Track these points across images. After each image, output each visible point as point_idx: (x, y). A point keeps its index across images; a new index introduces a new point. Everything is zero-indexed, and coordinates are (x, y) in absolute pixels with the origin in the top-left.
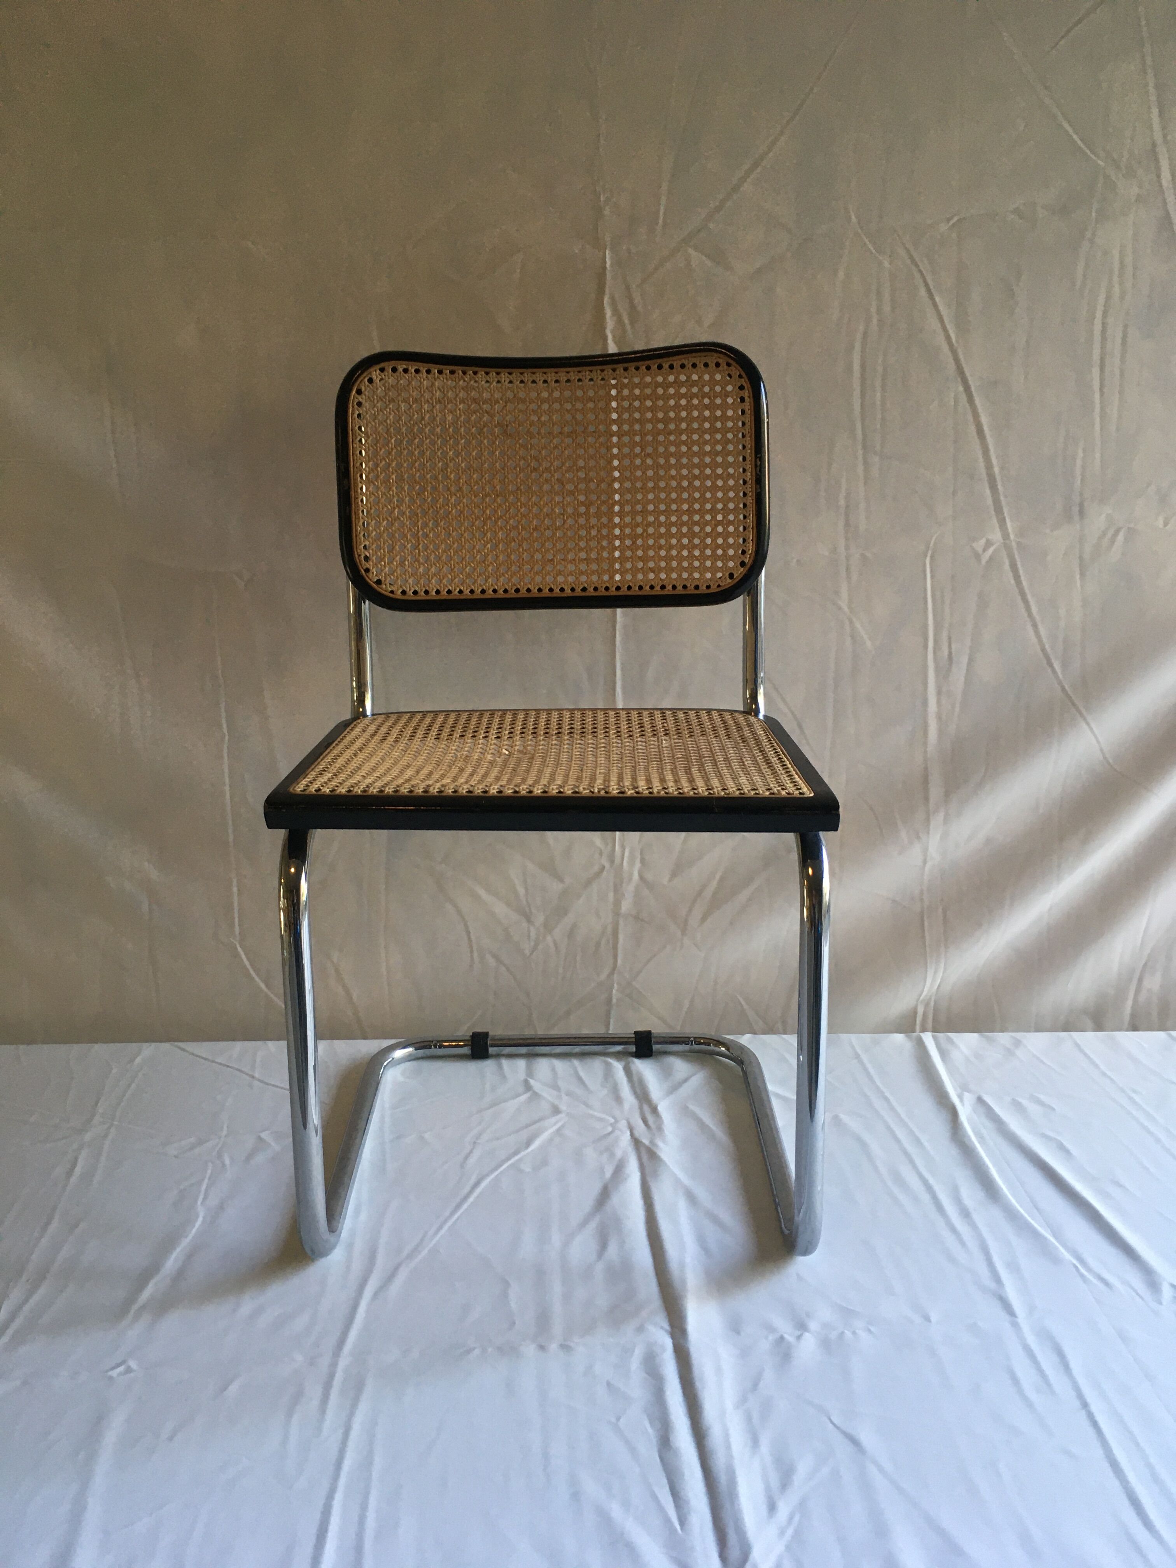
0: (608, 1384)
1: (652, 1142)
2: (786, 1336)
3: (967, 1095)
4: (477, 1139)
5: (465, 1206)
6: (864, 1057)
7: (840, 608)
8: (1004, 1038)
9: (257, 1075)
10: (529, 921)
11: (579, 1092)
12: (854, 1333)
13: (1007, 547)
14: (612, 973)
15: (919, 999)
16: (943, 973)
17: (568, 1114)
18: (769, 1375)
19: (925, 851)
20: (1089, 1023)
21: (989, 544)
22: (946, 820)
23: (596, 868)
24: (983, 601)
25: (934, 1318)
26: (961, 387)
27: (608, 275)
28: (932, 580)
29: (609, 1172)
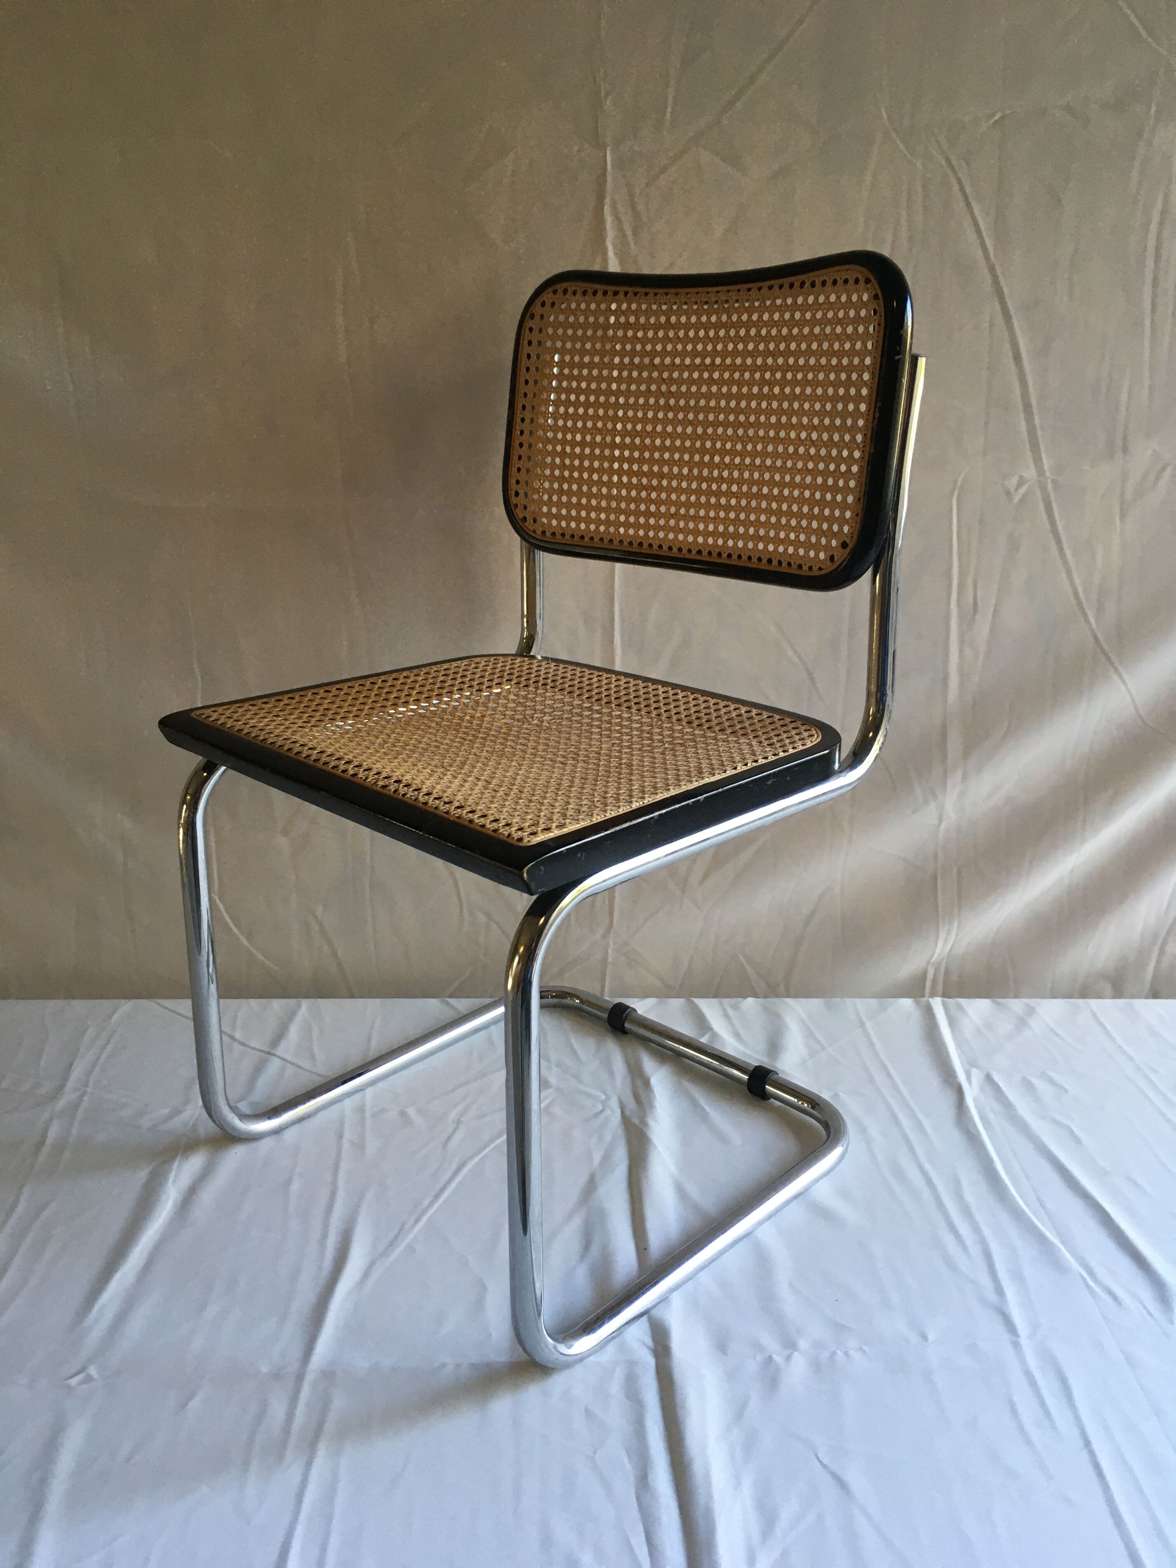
0: (586, 1410)
1: (642, 1121)
2: (774, 1356)
3: (975, 1072)
4: (462, 1116)
5: (443, 1198)
6: (868, 1025)
8: (1017, 1005)
9: (237, 1036)
11: (569, 1063)
12: (846, 1354)
13: (1042, 485)
14: (606, 935)
15: (929, 961)
16: (957, 934)
17: (557, 1090)
18: (754, 1404)
19: (941, 809)
20: (1108, 988)
21: (1022, 482)
22: (964, 779)
24: (1014, 544)
25: (931, 1336)
26: (998, 307)
27: (609, 178)
28: (959, 521)
29: (597, 1159)
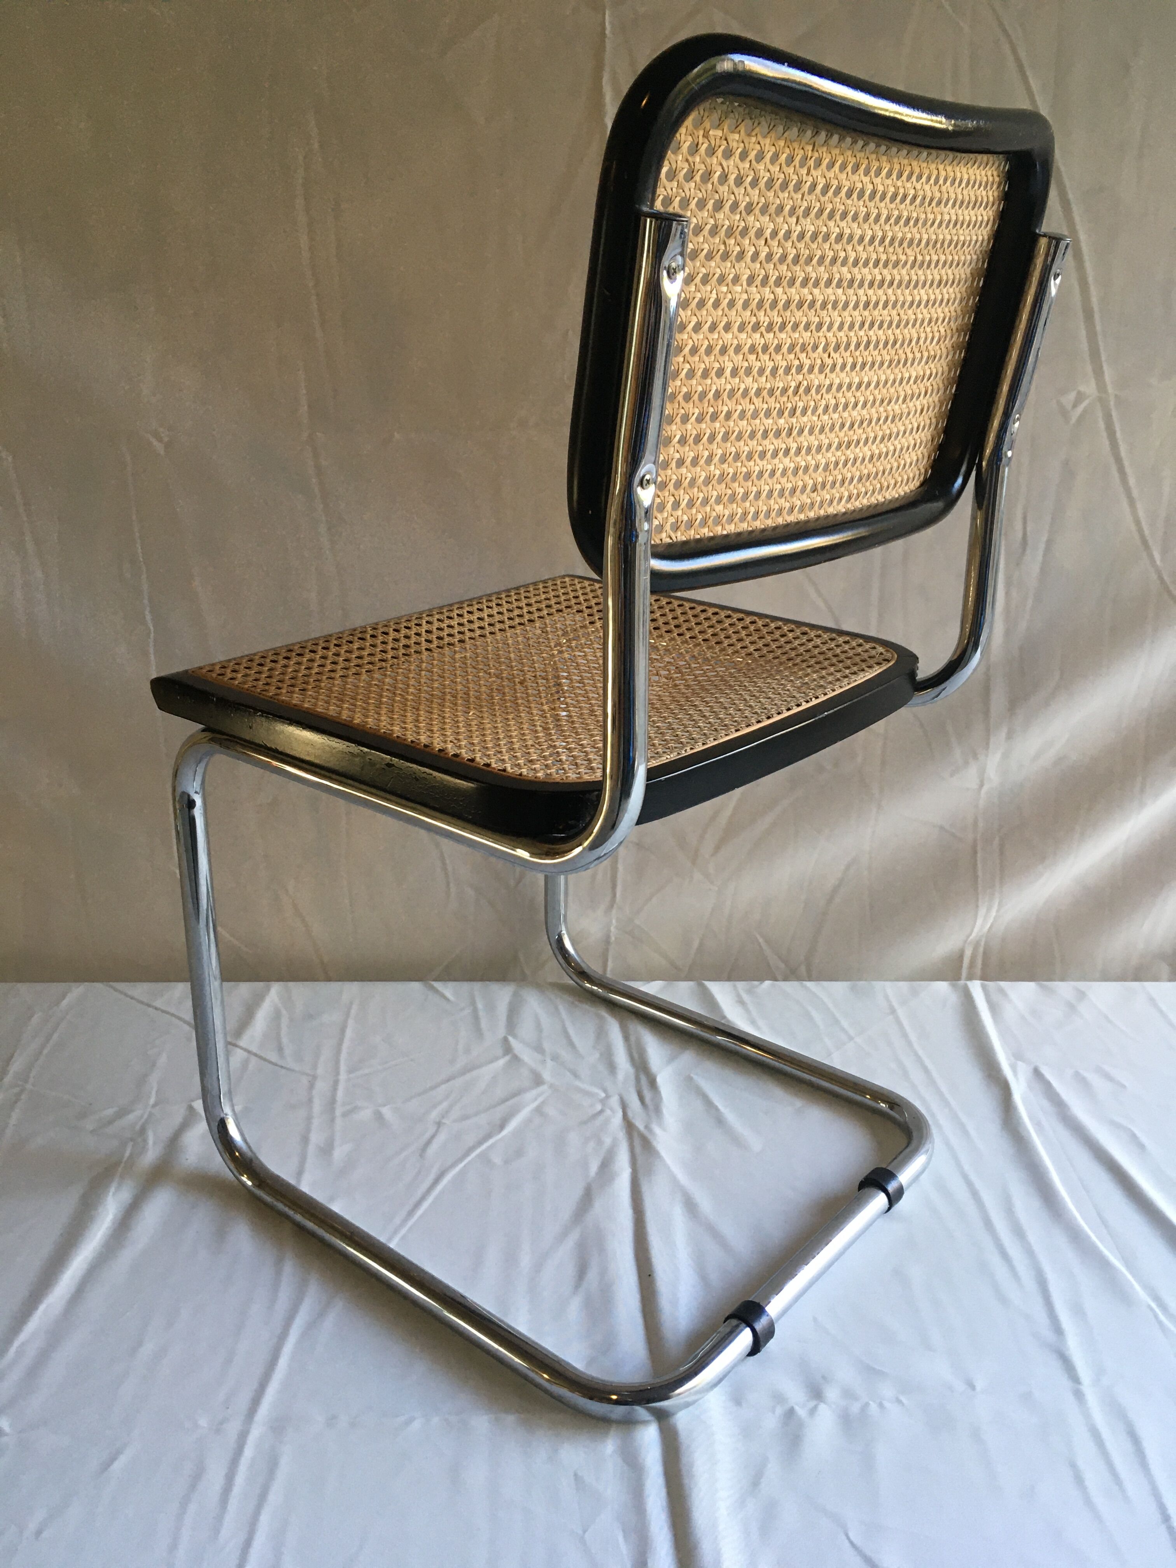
0: (576, 1475)
1: (647, 1127)
2: (797, 1408)
3: (1021, 1066)
4: (443, 1117)
5: (420, 1212)
6: (901, 1012)
8: (1064, 989)
11: (565, 1055)
12: (881, 1405)
13: (1102, 401)
14: (608, 911)
15: (967, 940)
16: (998, 911)
17: (551, 1086)
18: (773, 1469)
19: (982, 772)
20: (1165, 969)
21: (1080, 397)
22: (1010, 736)
24: (1068, 471)
25: (979, 1385)
27: (608, 45)
29: (594, 1168)
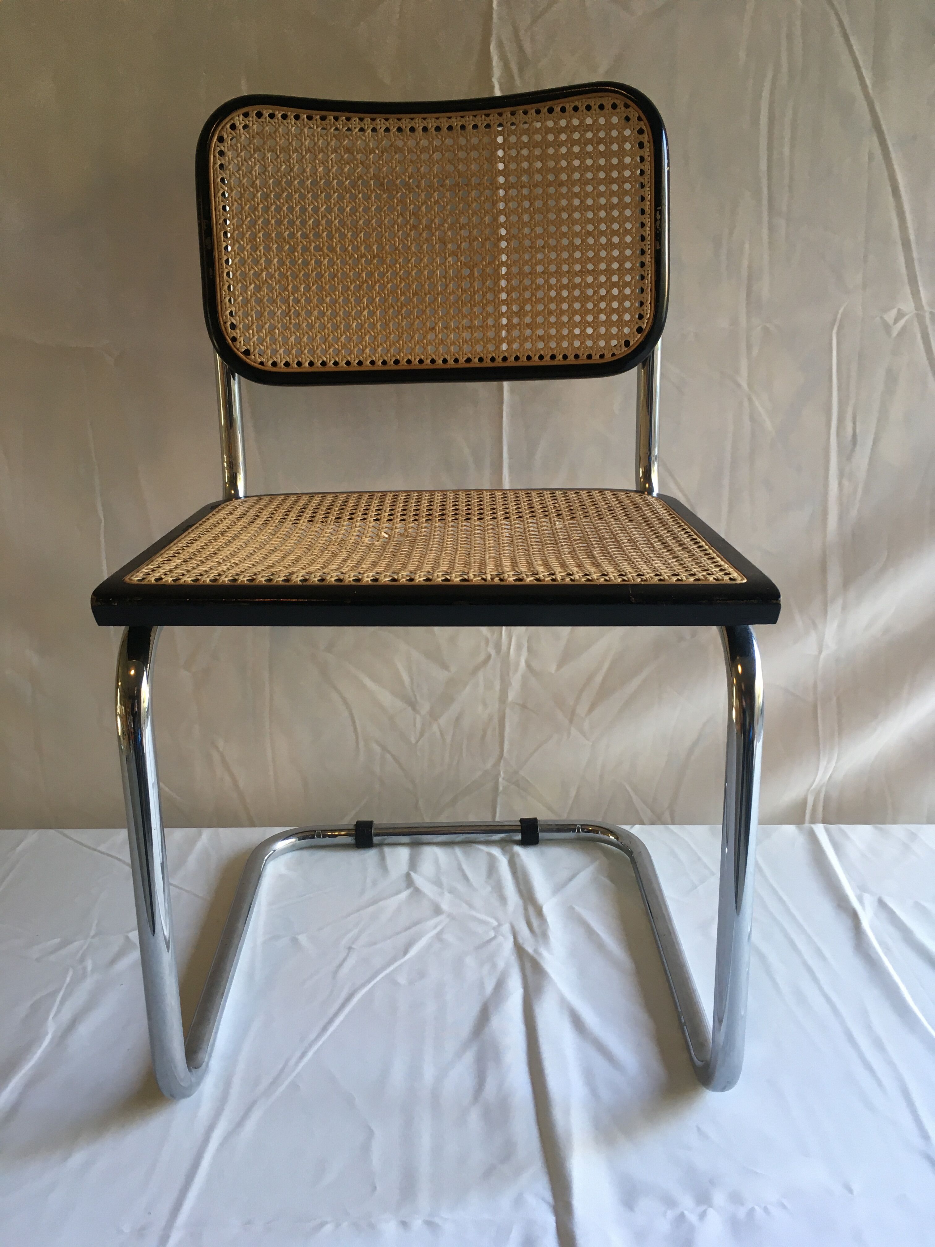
1: (536, 951)
3: (867, 897)
4: (353, 943)
5: (331, 1029)
7: (739, 386)
8: (898, 830)
10: (414, 709)
11: (461, 887)
12: (766, 1209)
13: (920, 317)
14: (497, 764)
15: (809, 788)
16: (836, 763)
17: (449, 916)
19: (821, 640)
21: (900, 315)
22: (844, 608)
23: (482, 657)
24: (891, 377)
25: (856, 1188)
26: (875, 139)
27: (495, 16)
28: (838, 355)
29: (489, 988)
